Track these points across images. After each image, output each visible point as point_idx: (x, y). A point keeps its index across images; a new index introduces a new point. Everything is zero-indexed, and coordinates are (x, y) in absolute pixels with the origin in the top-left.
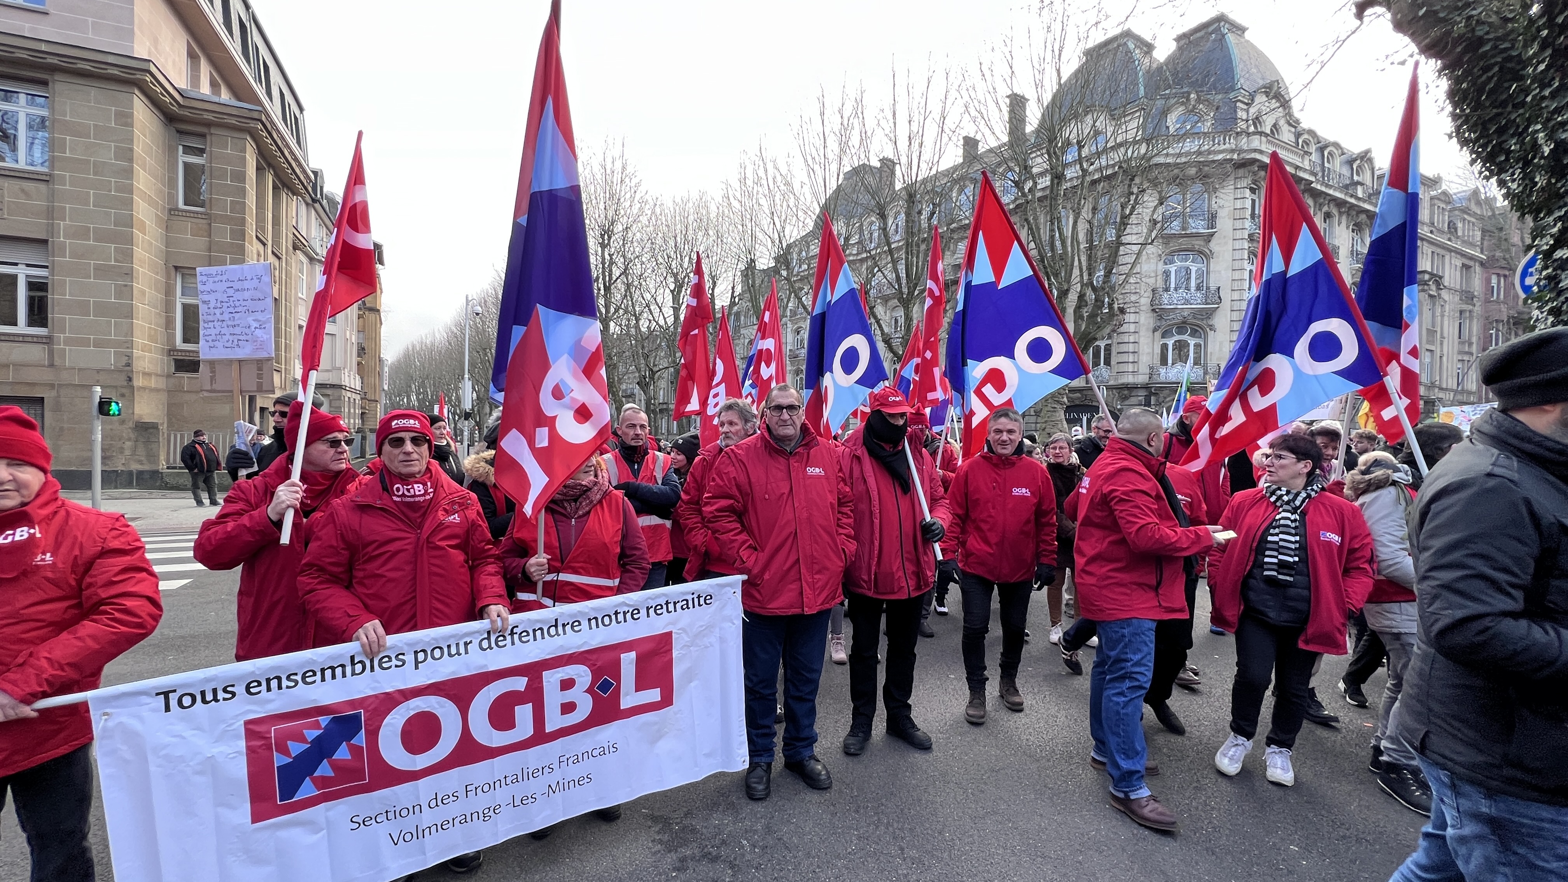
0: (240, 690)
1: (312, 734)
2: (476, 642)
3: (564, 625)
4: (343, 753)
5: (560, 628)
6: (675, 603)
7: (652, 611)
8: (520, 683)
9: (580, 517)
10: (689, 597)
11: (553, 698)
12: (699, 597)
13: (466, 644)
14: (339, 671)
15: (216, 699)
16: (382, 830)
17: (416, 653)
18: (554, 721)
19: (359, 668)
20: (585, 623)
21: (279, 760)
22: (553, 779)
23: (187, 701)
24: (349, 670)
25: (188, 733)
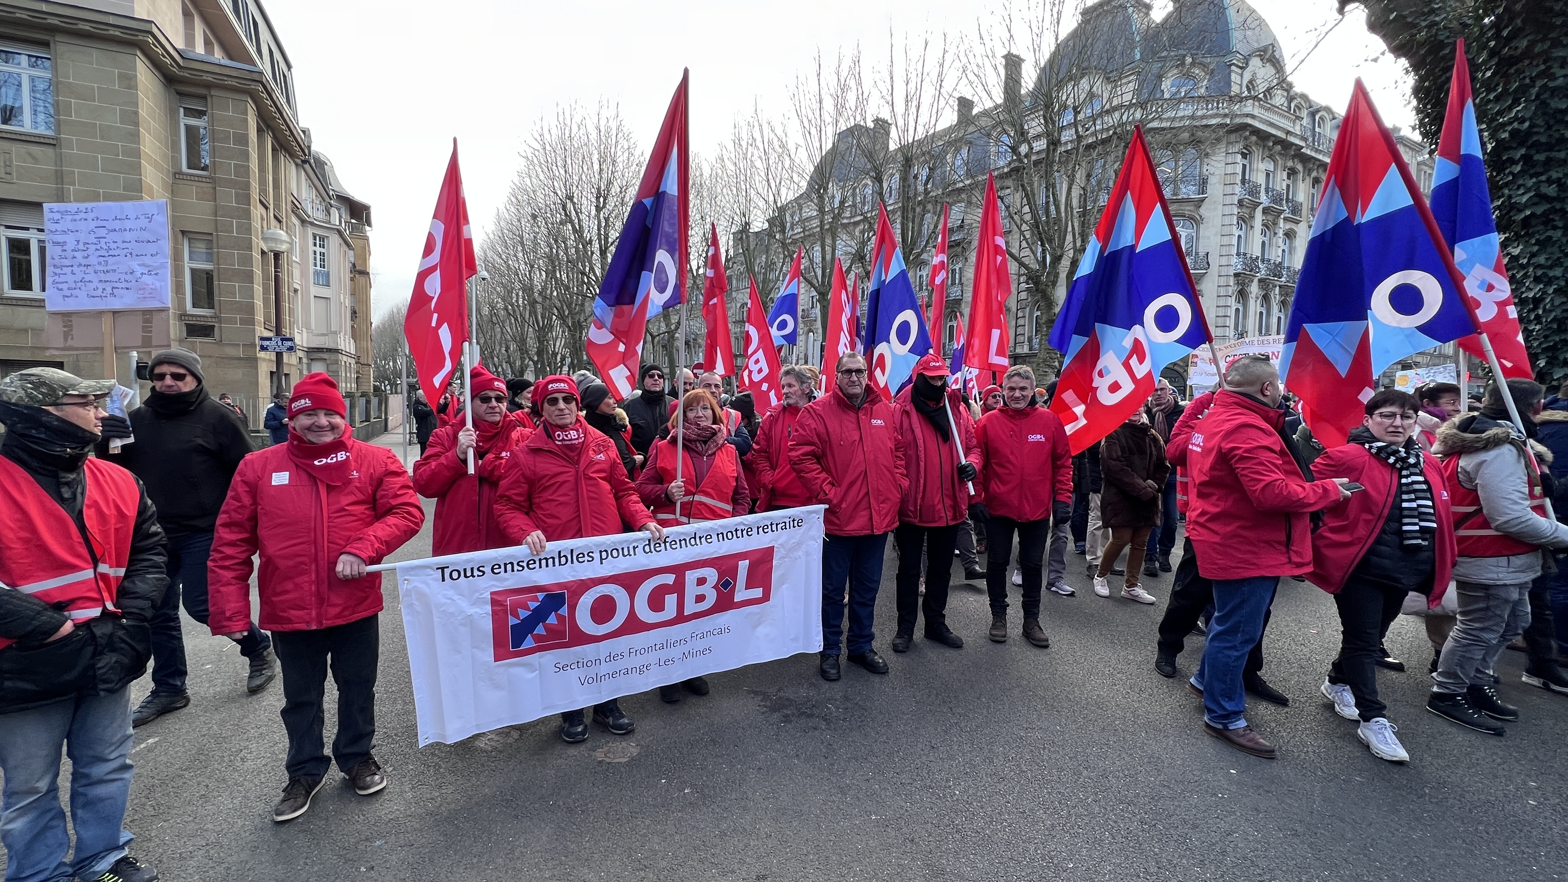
0: (487, 570)
1: (533, 605)
2: (641, 547)
3: (700, 538)
4: (552, 620)
5: (698, 540)
6: (777, 525)
7: (761, 529)
8: (670, 579)
9: (709, 455)
10: (787, 520)
11: (691, 590)
12: (794, 521)
13: (634, 548)
14: (550, 561)
15: (473, 576)
16: (574, 675)
17: (601, 552)
18: (690, 607)
19: (563, 560)
20: (715, 537)
21: (512, 621)
22: (685, 648)
23: (455, 575)
24: (557, 560)
25: (456, 597)
